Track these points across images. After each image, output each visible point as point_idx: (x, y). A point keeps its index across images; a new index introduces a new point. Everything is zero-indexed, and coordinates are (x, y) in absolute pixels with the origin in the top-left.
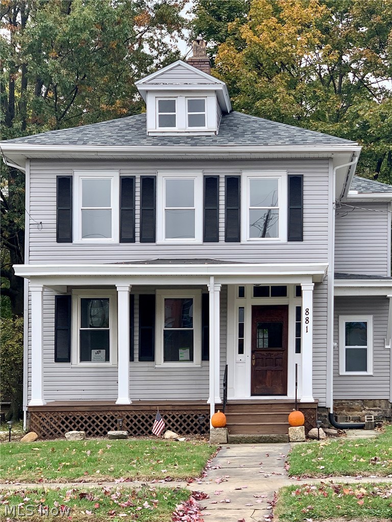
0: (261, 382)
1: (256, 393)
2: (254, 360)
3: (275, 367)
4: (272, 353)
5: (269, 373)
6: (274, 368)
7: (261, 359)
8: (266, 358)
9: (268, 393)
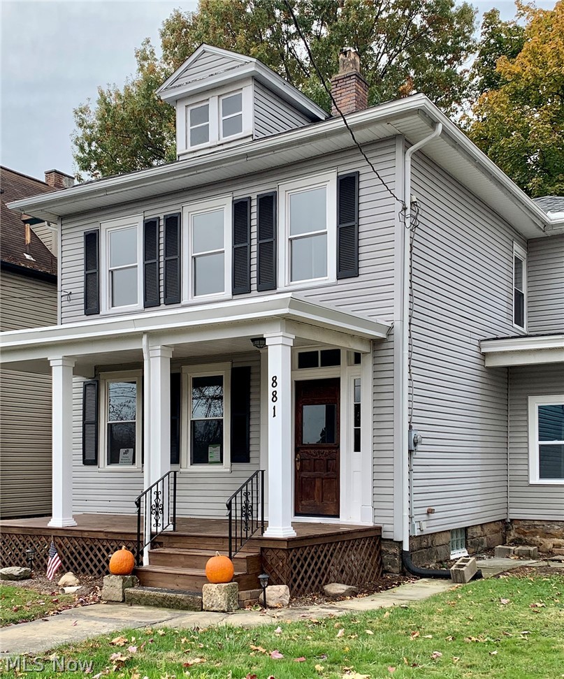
0: (309, 496)
1: (301, 512)
2: (298, 461)
3: (326, 474)
4: (322, 451)
5: (318, 483)
6: (324, 474)
7: (308, 461)
8: (315, 460)
9: (316, 513)
